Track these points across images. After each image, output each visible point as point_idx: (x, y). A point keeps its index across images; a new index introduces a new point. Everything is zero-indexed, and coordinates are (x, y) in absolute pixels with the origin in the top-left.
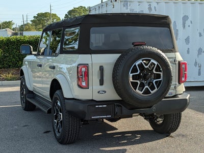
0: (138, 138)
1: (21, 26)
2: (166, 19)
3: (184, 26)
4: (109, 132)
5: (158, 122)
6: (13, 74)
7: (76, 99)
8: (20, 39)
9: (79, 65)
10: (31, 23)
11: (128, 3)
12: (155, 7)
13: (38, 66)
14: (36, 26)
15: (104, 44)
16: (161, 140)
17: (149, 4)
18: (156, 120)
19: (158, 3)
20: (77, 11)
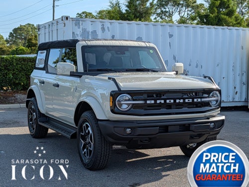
11: (81, 22)
12: (108, 27)
17: (102, 23)
19: (111, 23)
20: (24, 29)
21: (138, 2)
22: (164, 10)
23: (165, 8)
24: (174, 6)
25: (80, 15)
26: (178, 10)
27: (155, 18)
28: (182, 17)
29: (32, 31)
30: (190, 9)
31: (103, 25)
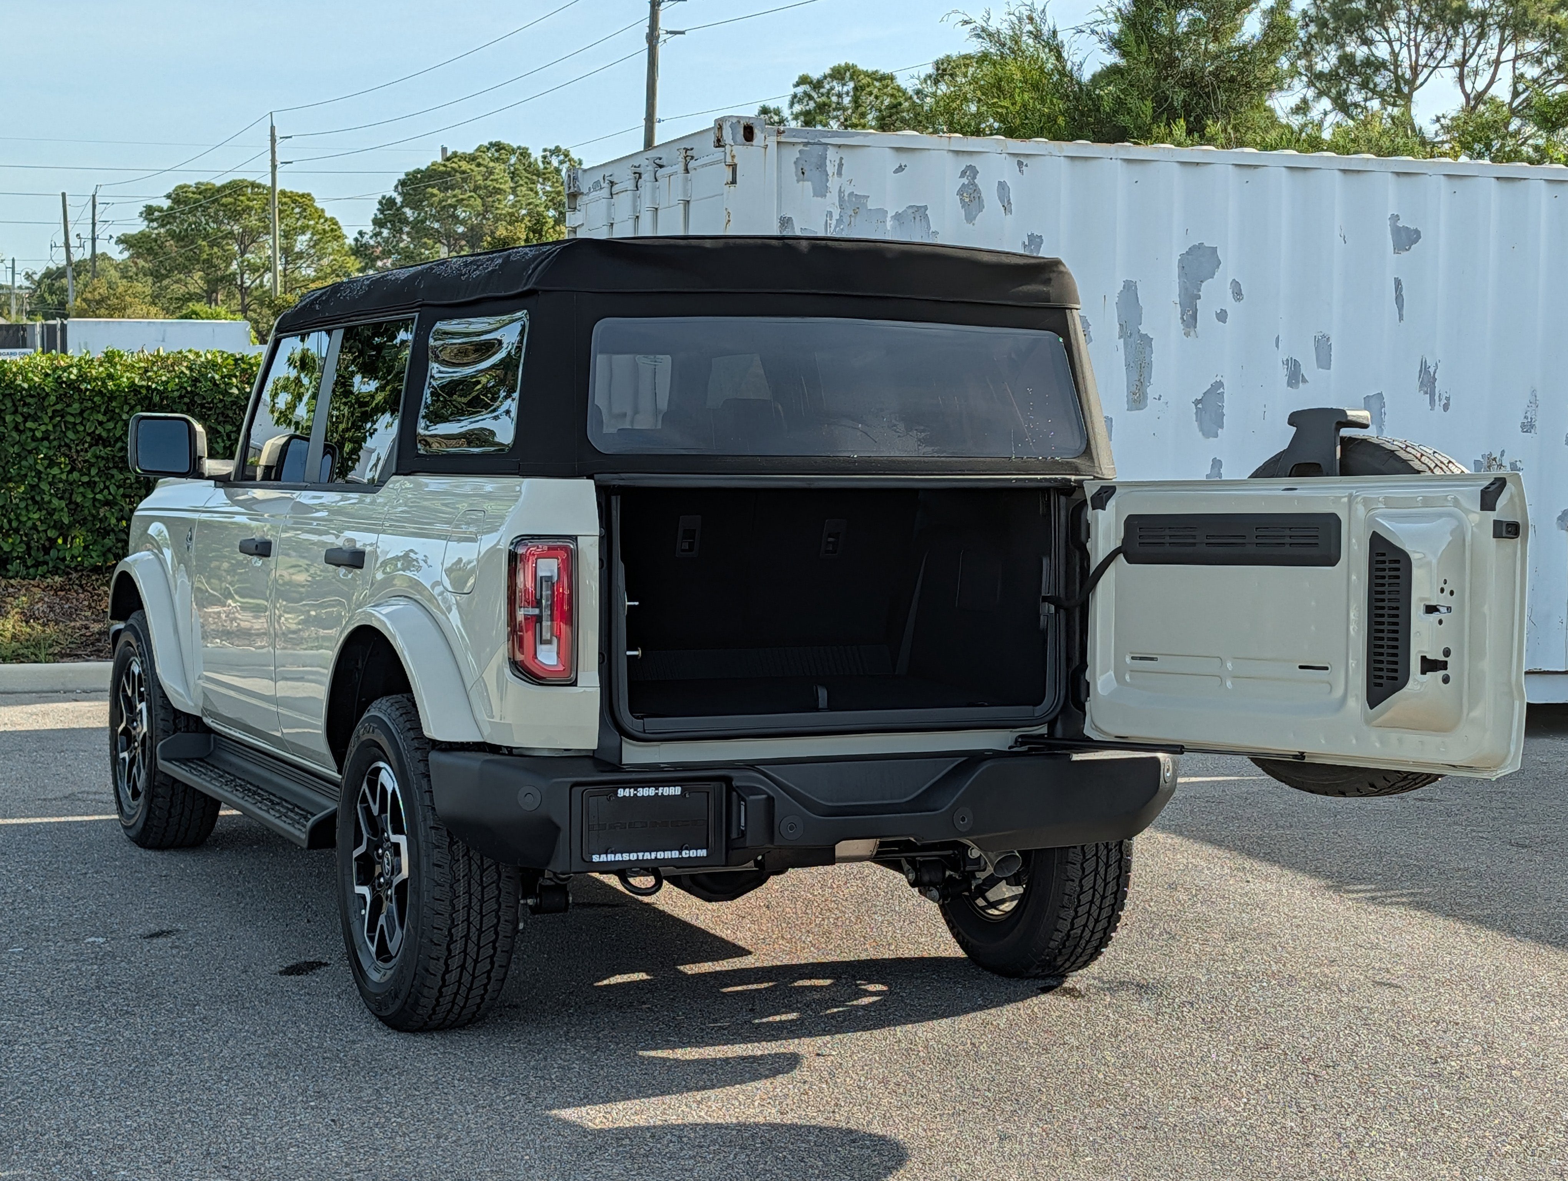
0: (865, 1001)
1: (48, 274)
2: (1048, 282)
3: (1190, 319)
4: (691, 969)
5: (994, 905)
6: (27, 617)
7: (495, 749)
8: (83, 377)
9: (521, 540)
10: (119, 254)
11: (832, 155)
12: (1002, 186)
13: (243, 550)
14: (157, 276)
15: (669, 417)
16: (1008, 1011)
17: (967, 161)
18: (981, 892)
19: (1020, 160)
20: (466, 177)
21: (1184, 18)
22: (1361, 52)
23: (1367, 42)
24: (1429, 28)
25: (817, 85)
26: (1455, 55)
27: (1303, 108)
28: (1480, 97)
29: (514, 191)
30: (1531, 46)
31: (971, 172)
